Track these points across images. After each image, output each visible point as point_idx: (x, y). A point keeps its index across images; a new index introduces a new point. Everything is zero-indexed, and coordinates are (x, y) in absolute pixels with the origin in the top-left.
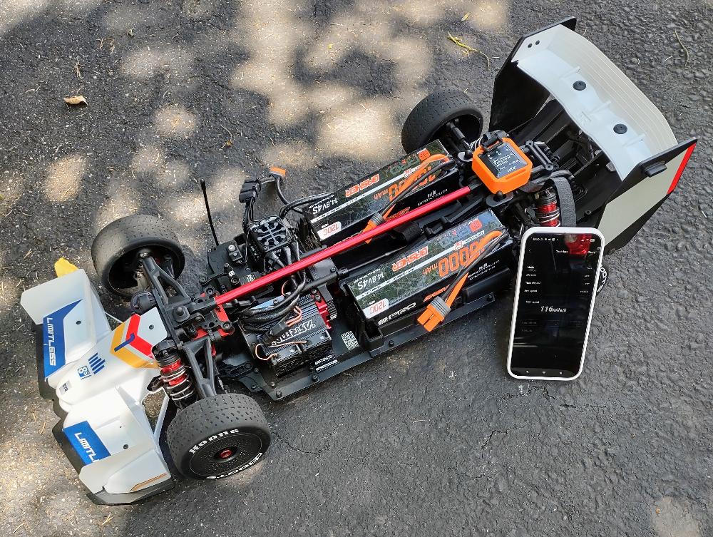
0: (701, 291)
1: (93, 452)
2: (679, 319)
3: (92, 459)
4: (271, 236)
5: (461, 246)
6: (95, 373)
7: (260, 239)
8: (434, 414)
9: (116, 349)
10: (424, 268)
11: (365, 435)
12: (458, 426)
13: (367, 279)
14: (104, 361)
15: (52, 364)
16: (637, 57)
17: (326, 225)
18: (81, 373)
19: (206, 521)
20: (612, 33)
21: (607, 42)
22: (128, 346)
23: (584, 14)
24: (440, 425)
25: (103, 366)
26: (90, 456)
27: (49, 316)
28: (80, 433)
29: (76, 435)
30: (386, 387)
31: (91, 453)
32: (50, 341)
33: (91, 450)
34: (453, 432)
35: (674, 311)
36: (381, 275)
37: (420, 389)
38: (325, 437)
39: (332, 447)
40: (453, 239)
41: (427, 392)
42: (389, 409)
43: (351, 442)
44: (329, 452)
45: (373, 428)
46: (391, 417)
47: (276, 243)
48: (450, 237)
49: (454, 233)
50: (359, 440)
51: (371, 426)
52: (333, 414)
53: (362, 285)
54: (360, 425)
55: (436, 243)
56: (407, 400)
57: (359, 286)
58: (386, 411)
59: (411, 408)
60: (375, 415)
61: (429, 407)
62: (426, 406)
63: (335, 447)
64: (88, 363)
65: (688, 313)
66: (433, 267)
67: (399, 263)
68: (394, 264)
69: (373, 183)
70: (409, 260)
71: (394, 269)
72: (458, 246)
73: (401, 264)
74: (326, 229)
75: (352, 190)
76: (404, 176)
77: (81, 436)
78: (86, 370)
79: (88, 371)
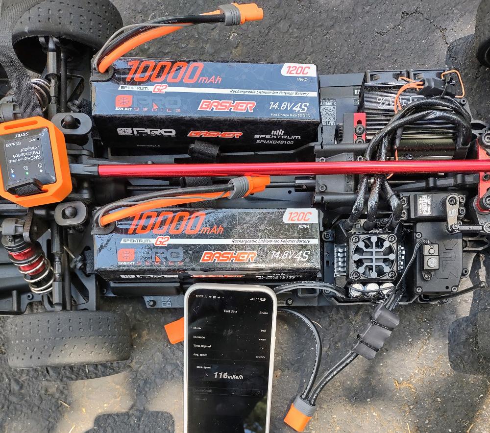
4: (377, 253)
7: (392, 257)
13: (292, 112)
17: (301, 226)
36: (274, 106)
37: (274, 36)
38: (401, 28)
39: (399, 13)
40: (161, 100)
41: (269, 28)
42: (319, 29)
43: (377, 9)
44: (405, 9)
45: (346, 15)
46: (322, 17)
47: (374, 239)
48: (163, 105)
49: (155, 107)
50: (367, 9)
51: (347, 18)
52: (380, 51)
53: (303, 107)
54: (358, 24)
55: (185, 107)
56: (295, 30)
57: (306, 108)
58: (323, 28)
59: (296, 18)
60: (338, 29)
61: (277, 10)
62: (280, 12)
63: (396, 13)
66: (205, 80)
67: (244, 109)
68: (249, 111)
69: (214, 253)
70: (230, 106)
71: (253, 104)
72: (161, 88)
73: (242, 106)
74: (304, 220)
75: (245, 258)
76: (170, 240)
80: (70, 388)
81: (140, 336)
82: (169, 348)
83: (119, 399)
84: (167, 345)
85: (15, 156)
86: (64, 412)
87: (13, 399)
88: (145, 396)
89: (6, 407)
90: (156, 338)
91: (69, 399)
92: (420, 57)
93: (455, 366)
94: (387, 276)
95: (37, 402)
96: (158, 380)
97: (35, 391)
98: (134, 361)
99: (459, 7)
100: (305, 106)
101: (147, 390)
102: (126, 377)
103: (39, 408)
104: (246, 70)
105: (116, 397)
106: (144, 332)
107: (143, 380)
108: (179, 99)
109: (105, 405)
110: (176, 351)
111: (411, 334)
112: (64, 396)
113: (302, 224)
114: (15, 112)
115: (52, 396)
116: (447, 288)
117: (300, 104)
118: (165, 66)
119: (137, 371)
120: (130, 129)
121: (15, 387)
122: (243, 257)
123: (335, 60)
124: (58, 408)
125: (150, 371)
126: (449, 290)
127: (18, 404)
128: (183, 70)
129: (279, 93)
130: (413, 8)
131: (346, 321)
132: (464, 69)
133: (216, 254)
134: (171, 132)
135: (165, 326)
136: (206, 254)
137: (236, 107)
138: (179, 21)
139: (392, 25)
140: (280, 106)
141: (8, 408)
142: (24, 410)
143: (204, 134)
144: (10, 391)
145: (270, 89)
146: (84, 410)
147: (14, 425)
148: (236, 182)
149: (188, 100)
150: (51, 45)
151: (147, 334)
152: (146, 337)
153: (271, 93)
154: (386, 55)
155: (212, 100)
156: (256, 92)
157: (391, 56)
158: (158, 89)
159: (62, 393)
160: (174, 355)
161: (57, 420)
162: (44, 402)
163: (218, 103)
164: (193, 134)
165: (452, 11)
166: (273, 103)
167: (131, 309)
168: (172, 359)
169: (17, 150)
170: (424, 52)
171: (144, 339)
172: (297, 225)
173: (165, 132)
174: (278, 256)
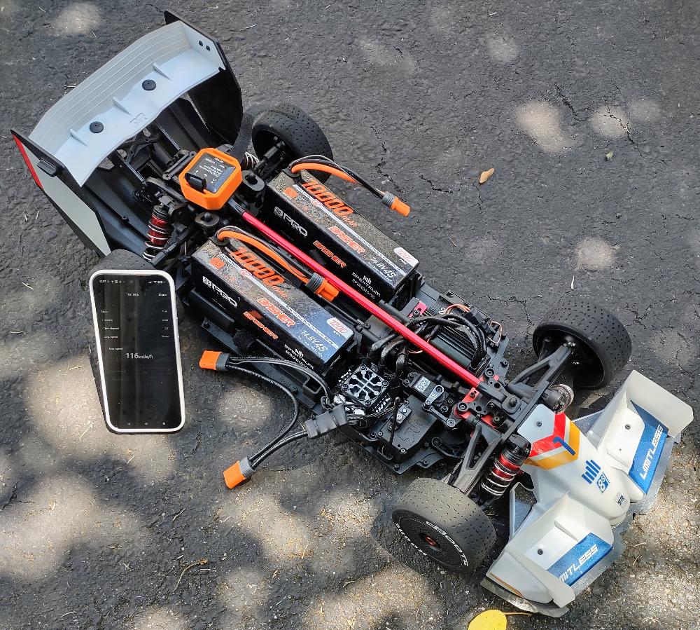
1: (649, 452)
2: (262, 99)
3: (655, 449)
4: (369, 384)
6: (600, 468)
7: (376, 393)
8: (439, 235)
9: (572, 453)
10: (351, 227)
11: (487, 276)
12: (442, 214)
13: (383, 271)
14: (587, 462)
15: (596, 549)
17: (335, 332)
18: (604, 485)
22: (566, 440)
24: (448, 227)
25: (592, 461)
26: (653, 453)
28: (641, 474)
29: (644, 478)
31: (651, 454)
32: (576, 569)
33: (648, 454)
34: (450, 216)
36: (374, 261)
38: (505, 304)
40: (311, 208)
43: (499, 284)
44: (516, 296)
45: (477, 273)
46: (461, 264)
47: (373, 376)
49: (305, 208)
50: (493, 279)
51: (476, 275)
53: (391, 274)
54: (480, 283)
55: (323, 222)
57: (393, 276)
58: (456, 269)
59: (444, 253)
60: (465, 277)
61: (436, 240)
62: (436, 243)
63: (509, 294)
64: (594, 482)
65: (255, 94)
66: (347, 219)
67: (356, 249)
68: (358, 252)
69: (269, 302)
70: (349, 241)
71: (363, 250)
72: (318, 204)
73: (356, 246)
77: (643, 472)
78: (600, 480)
79: (600, 478)
86: (84, 353)
87: (61, 320)
89: (50, 322)
93: (374, 530)
94: (364, 402)
95: (73, 334)
97: (80, 327)
103: (71, 338)
108: (322, 215)
111: (362, 485)
116: (399, 446)
117: (391, 271)
118: (330, 196)
120: (282, 212)
121: (70, 314)
122: (285, 319)
126: (399, 448)
127: (60, 325)
128: (339, 205)
129: (383, 257)
130: (522, 300)
131: (325, 444)
132: (528, 355)
133: (270, 304)
134: (305, 232)
135: (205, 351)
137: (352, 244)
138: (355, 177)
139: (501, 298)
140: (378, 263)
142: (61, 332)
143: (323, 249)
144: (64, 314)
147: (45, 335)
148: (315, 275)
150: (279, 145)
155: (341, 230)
158: (316, 203)
161: (75, 354)
163: (343, 234)
164: (317, 243)
167: (190, 328)
169: (209, 164)
172: (333, 329)
173: (302, 230)
174: (307, 335)
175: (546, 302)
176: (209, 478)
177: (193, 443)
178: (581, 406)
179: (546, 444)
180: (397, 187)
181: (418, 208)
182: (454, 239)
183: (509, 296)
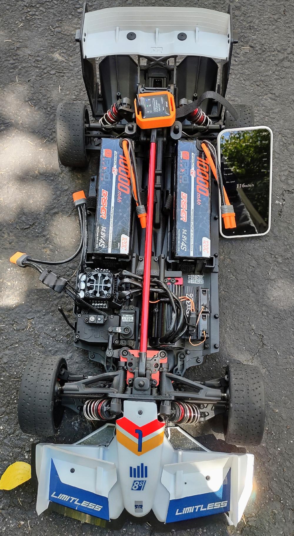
0: (264, 80)
1: (200, 506)
2: (276, 100)
3: (205, 509)
4: (101, 286)
5: (194, 172)
6: (146, 476)
7: (98, 295)
8: (269, 259)
9: (140, 449)
10: (195, 202)
11: (264, 308)
12: (286, 250)
13: (181, 241)
15: (100, 509)
16: (79, 8)
18: (137, 487)
19: (278, 445)
20: (49, 8)
21: (54, 15)
22: (144, 439)
23: (22, 12)
24: (280, 260)
25: (146, 467)
26: (201, 510)
27: (51, 493)
28: (178, 510)
29: (177, 514)
30: (234, 277)
31: (200, 508)
32: (76, 503)
33: (197, 507)
35: (269, 100)
36: (185, 231)
37: (247, 258)
38: (253, 334)
39: (262, 333)
40: (186, 173)
41: (252, 255)
42: (252, 284)
43: (265, 320)
44: (265, 337)
45: (261, 300)
46: (259, 286)
47: (109, 285)
48: (184, 174)
49: (183, 170)
50: (265, 314)
51: (259, 301)
52: (238, 320)
53: (184, 247)
54: (255, 307)
55: (182, 185)
56: (251, 270)
57: (183, 249)
58: (252, 286)
59: (258, 270)
60: (252, 295)
61: (263, 260)
62: (262, 261)
63: (262, 331)
64: (133, 479)
65: (274, 94)
66: (199, 196)
67: (182, 215)
68: (181, 218)
69: (107, 196)
70: (184, 208)
71: (185, 221)
72: (193, 174)
73: (184, 214)
74: (122, 246)
75: (103, 213)
76: (115, 175)
77: (180, 511)
78: (138, 483)
79: (140, 482)
80: (54, 143)
81: (78, 179)
82: (70, 193)
83: (44, 166)
84: (71, 192)
85: (156, 101)
86: (41, 140)
88: (44, 180)
90: (76, 187)
91: (48, 143)
92: (234, 344)
94: (87, 292)
95: (49, 127)
96: (52, 186)
98: (65, 175)
99: (267, 373)
100: (185, 249)
101: (48, 181)
102: (56, 171)
103: (46, 128)
104: (205, 218)
105: (45, 165)
106: (80, 181)
107: (54, 179)
108: (188, 182)
109: (42, 160)
110: (67, 197)
112: (50, 140)
113: (120, 245)
114: (183, 105)
115: (51, 135)
116: (79, 332)
117: (186, 246)
118: (206, 177)
119: (59, 176)
120: (175, 161)
122: (104, 212)
123: (232, 293)
124: (44, 137)
125: (58, 183)
126: (77, 333)
127: (49, 118)
128: (204, 185)
129: (192, 234)
130: (265, 342)
133: (106, 198)
134: (175, 183)
135: (83, 191)
136: (107, 192)
137: (183, 211)
139: (254, 328)
140: (184, 235)
141: (48, 114)
142: (46, 121)
143: (174, 200)
145: (195, 230)
146: (41, 149)
149: (187, 187)
151: (79, 182)
152: (77, 182)
153: (192, 231)
154: (236, 323)
155: (187, 199)
156: (192, 223)
157: (235, 326)
158: (193, 173)
159: (52, 139)
160: (66, 196)
162: (48, 131)
163: (186, 202)
164: (174, 194)
165: (265, 368)
166: (186, 231)
168: (63, 194)
169: (159, 102)
170: (237, 347)
171: (76, 181)
172: (120, 242)
173: (175, 180)
174: (103, 230)
175: (277, 359)
176: (13, 247)
177: (27, 225)
178: (215, 434)
179: (130, 427)
180: (281, 212)
181: (277, 233)
182: (274, 270)
183: (261, 333)
